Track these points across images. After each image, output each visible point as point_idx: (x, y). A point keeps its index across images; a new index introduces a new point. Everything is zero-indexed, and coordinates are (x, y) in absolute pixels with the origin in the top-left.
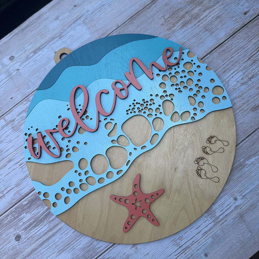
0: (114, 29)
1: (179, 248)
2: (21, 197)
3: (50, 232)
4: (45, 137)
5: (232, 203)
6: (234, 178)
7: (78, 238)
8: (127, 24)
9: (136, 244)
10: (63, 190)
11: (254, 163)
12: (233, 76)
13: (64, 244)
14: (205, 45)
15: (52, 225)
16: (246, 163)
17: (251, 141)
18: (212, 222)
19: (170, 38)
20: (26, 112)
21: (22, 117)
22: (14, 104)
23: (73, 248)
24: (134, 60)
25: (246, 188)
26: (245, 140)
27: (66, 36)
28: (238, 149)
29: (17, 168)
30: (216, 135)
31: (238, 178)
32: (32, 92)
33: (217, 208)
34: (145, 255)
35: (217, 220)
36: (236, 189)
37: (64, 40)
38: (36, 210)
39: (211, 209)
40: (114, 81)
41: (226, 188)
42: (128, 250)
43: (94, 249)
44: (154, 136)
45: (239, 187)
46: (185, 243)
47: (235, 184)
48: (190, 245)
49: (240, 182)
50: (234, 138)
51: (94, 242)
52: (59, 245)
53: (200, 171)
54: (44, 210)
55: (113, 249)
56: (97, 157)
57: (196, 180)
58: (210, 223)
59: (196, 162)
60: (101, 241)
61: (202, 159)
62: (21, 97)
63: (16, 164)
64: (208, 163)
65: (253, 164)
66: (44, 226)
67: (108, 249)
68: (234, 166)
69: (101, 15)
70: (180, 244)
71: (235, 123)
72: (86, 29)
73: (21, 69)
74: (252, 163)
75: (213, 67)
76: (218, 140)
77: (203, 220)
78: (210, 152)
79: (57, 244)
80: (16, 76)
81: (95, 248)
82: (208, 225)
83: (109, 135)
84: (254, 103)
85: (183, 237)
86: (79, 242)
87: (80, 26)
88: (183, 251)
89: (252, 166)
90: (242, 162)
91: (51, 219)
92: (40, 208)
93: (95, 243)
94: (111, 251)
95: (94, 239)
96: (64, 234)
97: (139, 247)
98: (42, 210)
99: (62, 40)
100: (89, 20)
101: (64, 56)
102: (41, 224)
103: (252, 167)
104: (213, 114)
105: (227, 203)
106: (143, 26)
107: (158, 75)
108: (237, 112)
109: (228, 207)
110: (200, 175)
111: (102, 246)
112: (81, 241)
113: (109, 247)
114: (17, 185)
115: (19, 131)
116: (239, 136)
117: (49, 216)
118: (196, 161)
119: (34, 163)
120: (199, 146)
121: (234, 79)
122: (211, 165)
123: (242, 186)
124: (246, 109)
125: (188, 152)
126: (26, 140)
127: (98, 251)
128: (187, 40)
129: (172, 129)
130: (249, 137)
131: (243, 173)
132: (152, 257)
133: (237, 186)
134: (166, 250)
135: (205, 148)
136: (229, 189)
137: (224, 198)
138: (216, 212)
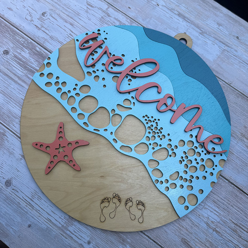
0: (226, 81)
1: (31, 199)
2: (42, 44)
3: (17, 78)
4: (101, 48)
5: (84, 240)
6: (109, 237)
7: (18, 104)
8: (235, 92)
9: (24, 158)
10: (57, 78)
12: (212, 212)
13: (10, 94)
14: (237, 176)
15: (24, 78)
16: (127, 245)
17: (151, 245)
18: (62, 225)
19: (233, 138)
20: (120, 24)
21: (114, 22)
22: (125, 12)
23: (8, 102)
24: (199, 108)
26: (150, 239)
27: (204, 38)
28: (139, 234)
29: (67, 32)
30: (147, 208)
31: (110, 241)
32: (140, 24)
33: (76, 226)
34: (16, 169)
35: (64, 229)
37: (200, 37)
38: (34, 61)
39: (73, 220)
40: (173, 95)
41: (97, 230)
42: (18, 152)
43: (11, 121)
44: (129, 148)
46: (36, 203)
47: (103, 239)
48: (35, 209)
49: (107, 244)
50: (148, 227)
51: (18, 119)
52: (8, 89)
53: (107, 201)
54: (35, 67)
55: (16, 138)
56: (94, 100)
58: (60, 223)
59: (114, 195)
60: (20, 125)
61: (120, 200)
62: (133, 16)
63: (71, 31)
64: (116, 207)
66: (21, 72)
67: (14, 133)
68: (120, 234)
69: (236, 64)
70: (34, 199)
71: (164, 225)
72: (217, 55)
73: (159, 8)
75: (216, 189)
76: (143, 212)
77: (61, 216)
79: (8, 88)
80: (151, 5)
81: (13, 122)
82: (57, 221)
83: (119, 106)
84: (190, 240)
85: (41, 200)
86: (15, 106)
87: (219, 48)
88: (28, 203)
90: (127, 241)
91: (29, 76)
92: (36, 63)
93: (17, 121)
94: (13, 137)
95: (21, 118)
96: (18, 91)
97: (23, 161)
98: (35, 65)
99: (199, 35)
100: (228, 55)
101: (183, 42)
102: (22, 69)
104: (168, 201)
105: (83, 235)
106: (238, 108)
107: (191, 136)
108: (176, 225)
109: (80, 237)
110: (103, 202)
111: (16, 127)
112: (15, 107)
113: (16, 134)
114: (51, 38)
115: (101, 23)
116: (153, 232)
117: (32, 73)
118: (116, 195)
119: (75, 46)
120: (131, 194)
121: (209, 213)
122: (115, 211)
123: (103, 246)
124: (182, 233)
125: (122, 185)
126: (93, 32)
127: (11, 125)
128: (237, 155)
129: (141, 164)
130: (154, 242)
131: (116, 244)
132: (16, 176)
133: (102, 242)
134: (26, 187)
135: (131, 201)
136: (97, 234)
137: (88, 231)
138: (72, 226)
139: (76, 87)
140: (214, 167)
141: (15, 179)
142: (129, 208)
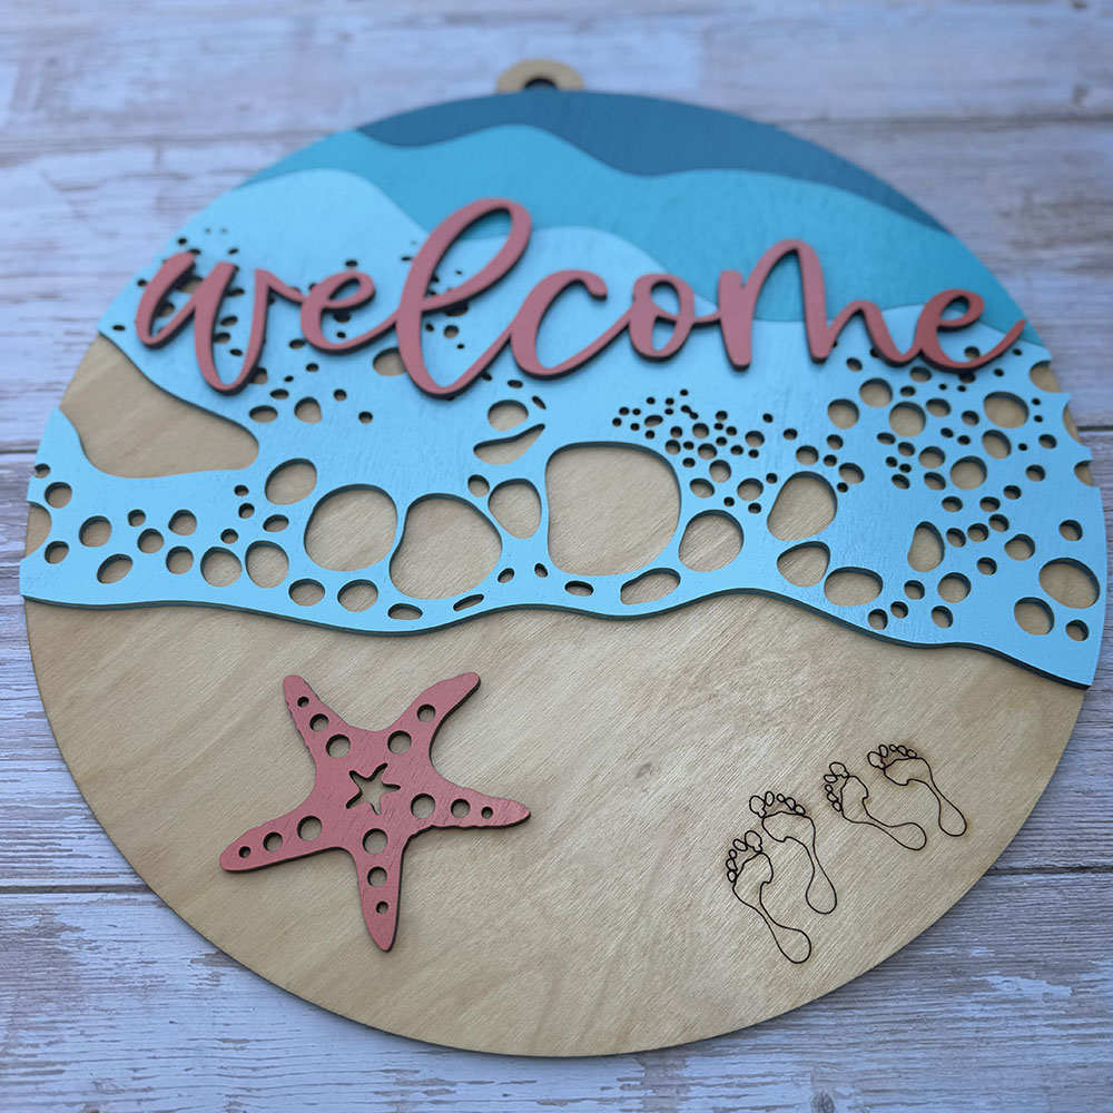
4: (238, 294)
6: (885, 1007)
9: (229, 959)
10: (135, 520)
11: (1028, 1005)
16: (989, 979)
17: (1080, 896)
25: (909, 1092)
26: (1056, 873)
28: (996, 889)
30: (933, 755)
31: (907, 1021)
33: (707, 1078)
34: (224, 1041)
36: (855, 1063)
39: (673, 1066)
41: (813, 1021)
42: (177, 957)
43: (46, 844)
44: (661, 575)
45: (880, 1061)
47: (869, 1038)
49: (903, 1045)
51: (70, 815)
53: (750, 853)
55: (119, 902)
57: (700, 881)
59: (757, 805)
60: (104, 832)
61: (798, 811)
63: (61, 319)
64: (811, 851)
65: (1020, 1009)
67: (97, 889)
74: (1019, 1001)
76: (930, 783)
78: (857, 807)
81: (56, 841)
83: (484, 450)
85: (452, 1089)
86: (15, 770)
89: (1009, 1014)
90: (974, 958)
93: (75, 822)
94: (105, 909)
95: (85, 801)
97: (232, 980)
103: (1006, 1018)
105: (772, 1096)
107: (854, 363)
108: (1099, 732)
110: (734, 873)
111: (86, 857)
112: (24, 770)
113: (112, 886)
116: (1039, 838)
118: (764, 801)
119: (120, 356)
120: (824, 748)
122: (818, 869)
123: (895, 1070)
125: (752, 741)
127: (55, 862)
128: (1069, 322)
130: (1081, 876)
131: (942, 1012)
132: (249, 1073)
133: (875, 1056)
134: (335, 1088)
135: (845, 774)
136: (824, 1036)
137: (774, 1058)
138: (689, 1095)
139: (245, 499)
140: (1034, 410)
141: (255, 1093)
142: (861, 811)
